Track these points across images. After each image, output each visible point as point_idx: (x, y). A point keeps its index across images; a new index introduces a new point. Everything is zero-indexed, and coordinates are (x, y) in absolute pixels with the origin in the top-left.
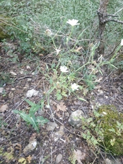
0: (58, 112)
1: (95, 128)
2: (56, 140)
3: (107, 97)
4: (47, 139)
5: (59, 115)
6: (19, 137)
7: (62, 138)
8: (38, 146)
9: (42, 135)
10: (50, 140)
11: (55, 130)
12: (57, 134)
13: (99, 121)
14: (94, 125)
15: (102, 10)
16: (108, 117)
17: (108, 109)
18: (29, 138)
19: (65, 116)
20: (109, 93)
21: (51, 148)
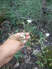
0: (28, 50)
1: (43, 58)
2: (27, 62)
3: (49, 43)
4: (23, 62)
5: (28, 52)
6: (12, 61)
7: (29, 62)
8: (19, 65)
9: (21, 60)
10: (24, 62)
11: (27, 58)
12: (27, 60)
13: (45, 55)
14: (43, 57)
15: (44, 6)
16: (49, 52)
17: (49, 49)
18: (16, 62)
19: (31, 52)
20: (50, 41)
21: (25, 66)
